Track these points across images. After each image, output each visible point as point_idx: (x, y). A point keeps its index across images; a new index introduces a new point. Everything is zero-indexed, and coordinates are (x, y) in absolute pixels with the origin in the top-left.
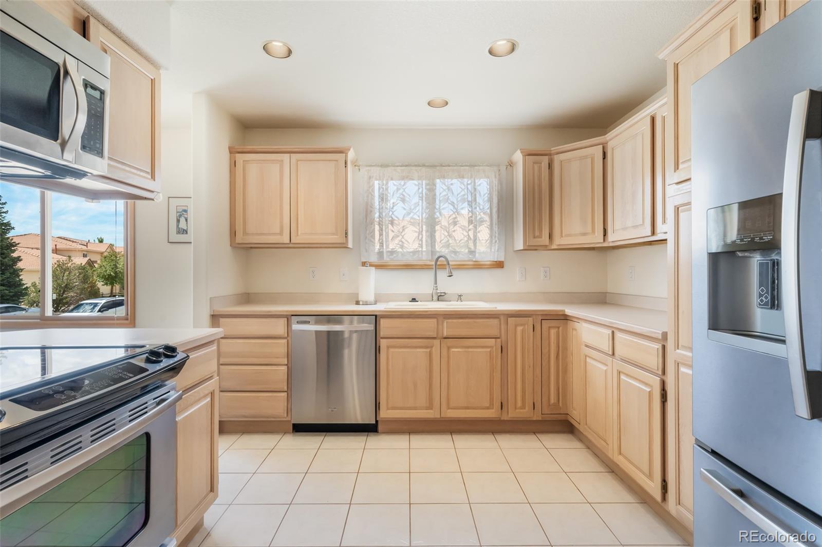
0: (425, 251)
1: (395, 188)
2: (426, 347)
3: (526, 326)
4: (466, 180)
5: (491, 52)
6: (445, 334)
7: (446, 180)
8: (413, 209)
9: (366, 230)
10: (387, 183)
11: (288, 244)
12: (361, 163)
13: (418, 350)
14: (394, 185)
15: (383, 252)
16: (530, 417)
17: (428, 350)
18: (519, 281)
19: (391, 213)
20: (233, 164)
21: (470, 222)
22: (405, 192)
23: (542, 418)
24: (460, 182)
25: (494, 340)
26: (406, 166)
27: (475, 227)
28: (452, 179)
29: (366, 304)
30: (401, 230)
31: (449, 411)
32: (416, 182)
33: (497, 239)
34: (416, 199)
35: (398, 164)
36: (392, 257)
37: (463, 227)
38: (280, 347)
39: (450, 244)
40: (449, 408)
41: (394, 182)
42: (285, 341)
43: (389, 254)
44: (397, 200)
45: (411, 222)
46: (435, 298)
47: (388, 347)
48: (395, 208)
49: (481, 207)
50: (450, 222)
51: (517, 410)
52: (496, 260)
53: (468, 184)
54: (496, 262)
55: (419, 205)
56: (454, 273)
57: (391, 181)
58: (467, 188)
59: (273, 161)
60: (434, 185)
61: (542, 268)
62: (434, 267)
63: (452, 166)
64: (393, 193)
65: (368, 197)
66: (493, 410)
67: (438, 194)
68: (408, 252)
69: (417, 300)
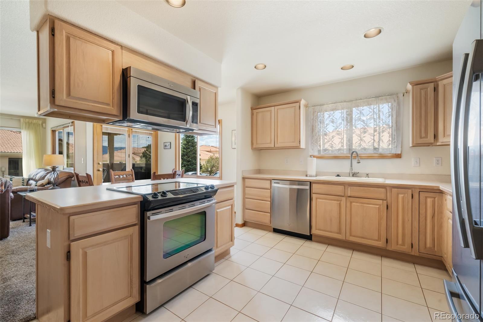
0: (345, 149)
1: (328, 116)
2: (338, 200)
3: (406, 194)
4: (372, 106)
5: (365, 36)
6: (349, 195)
7: (359, 108)
8: (339, 126)
9: (312, 139)
10: (323, 114)
11: (273, 147)
12: (309, 105)
13: (333, 202)
14: (327, 114)
15: (320, 150)
16: (408, 252)
17: (339, 202)
18: (414, 166)
19: (325, 129)
20: (252, 114)
21: (375, 131)
22: (334, 118)
23: (419, 255)
24: (369, 108)
25: (381, 201)
26: (334, 103)
27: (379, 133)
28: (363, 107)
29: (311, 176)
30: (331, 138)
31: (351, 237)
32: (340, 111)
33: (396, 140)
34: (340, 121)
35: (329, 103)
36: (326, 152)
37: (370, 134)
38: (267, 193)
39: (361, 144)
40: (351, 235)
41: (327, 113)
42: (269, 191)
43: (323, 151)
44: (329, 122)
45: (337, 133)
46: (351, 175)
47: (317, 198)
48: (327, 127)
49: (384, 121)
50: (361, 131)
51: (398, 246)
52: (395, 153)
53: (374, 109)
54: (396, 154)
55: (342, 124)
56: (361, 161)
57: (326, 113)
58: (374, 111)
59: (267, 111)
60: (352, 111)
61: (434, 158)
62: (350, 158)
63: (363, 99)
64: (327, 119)
65: (313, 122)
66: (381, 243)
67: (354, 117)
68: (335, 149)
69: (340, 175)
